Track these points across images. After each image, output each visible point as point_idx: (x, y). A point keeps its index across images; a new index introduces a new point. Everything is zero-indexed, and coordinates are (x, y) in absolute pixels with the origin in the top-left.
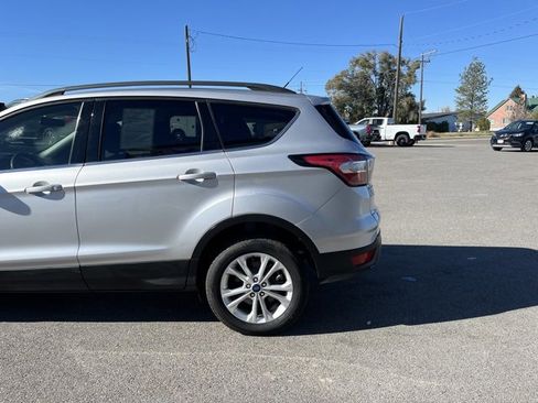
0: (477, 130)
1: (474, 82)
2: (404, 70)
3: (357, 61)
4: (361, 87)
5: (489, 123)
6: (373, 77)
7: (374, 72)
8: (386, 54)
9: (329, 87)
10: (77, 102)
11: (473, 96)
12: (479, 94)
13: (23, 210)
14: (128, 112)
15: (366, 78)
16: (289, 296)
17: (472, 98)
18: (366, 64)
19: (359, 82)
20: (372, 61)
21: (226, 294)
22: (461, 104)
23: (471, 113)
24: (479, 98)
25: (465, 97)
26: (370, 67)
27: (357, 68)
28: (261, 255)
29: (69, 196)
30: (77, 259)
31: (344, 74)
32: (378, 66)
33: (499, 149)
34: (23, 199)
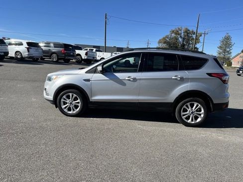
0: (226, 66)
1: (226, 44)
2: (194, 36)
3: (173, 32)
4: (174, 44)
5: (231, 63)
6: (180, 39)
7: (181, 37)
8: (187, 29)
9: (160, 42)
10: (140, 53)
11: (225, 50)
12: (228, 50)
13: (124, 84)
14: (155, 57)
15: (177, 39)
16: (202, 116)
17: (225, 51)
18: (177, 33)
19: (173, 41)
20: (180, 32)
21: (182, 114)
22: (220, 54)
23: (224, 58)
24: (228, 52)
25: (221, 51)
26: (179, 34)
27: (173, 35)
28: (195, 103)
29: (138, 81)
30: (138, 100)
31: (167, 37)
32: (182, 34)
33: (240, 75)
34: (124, 81)
